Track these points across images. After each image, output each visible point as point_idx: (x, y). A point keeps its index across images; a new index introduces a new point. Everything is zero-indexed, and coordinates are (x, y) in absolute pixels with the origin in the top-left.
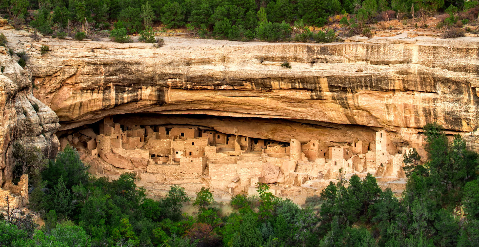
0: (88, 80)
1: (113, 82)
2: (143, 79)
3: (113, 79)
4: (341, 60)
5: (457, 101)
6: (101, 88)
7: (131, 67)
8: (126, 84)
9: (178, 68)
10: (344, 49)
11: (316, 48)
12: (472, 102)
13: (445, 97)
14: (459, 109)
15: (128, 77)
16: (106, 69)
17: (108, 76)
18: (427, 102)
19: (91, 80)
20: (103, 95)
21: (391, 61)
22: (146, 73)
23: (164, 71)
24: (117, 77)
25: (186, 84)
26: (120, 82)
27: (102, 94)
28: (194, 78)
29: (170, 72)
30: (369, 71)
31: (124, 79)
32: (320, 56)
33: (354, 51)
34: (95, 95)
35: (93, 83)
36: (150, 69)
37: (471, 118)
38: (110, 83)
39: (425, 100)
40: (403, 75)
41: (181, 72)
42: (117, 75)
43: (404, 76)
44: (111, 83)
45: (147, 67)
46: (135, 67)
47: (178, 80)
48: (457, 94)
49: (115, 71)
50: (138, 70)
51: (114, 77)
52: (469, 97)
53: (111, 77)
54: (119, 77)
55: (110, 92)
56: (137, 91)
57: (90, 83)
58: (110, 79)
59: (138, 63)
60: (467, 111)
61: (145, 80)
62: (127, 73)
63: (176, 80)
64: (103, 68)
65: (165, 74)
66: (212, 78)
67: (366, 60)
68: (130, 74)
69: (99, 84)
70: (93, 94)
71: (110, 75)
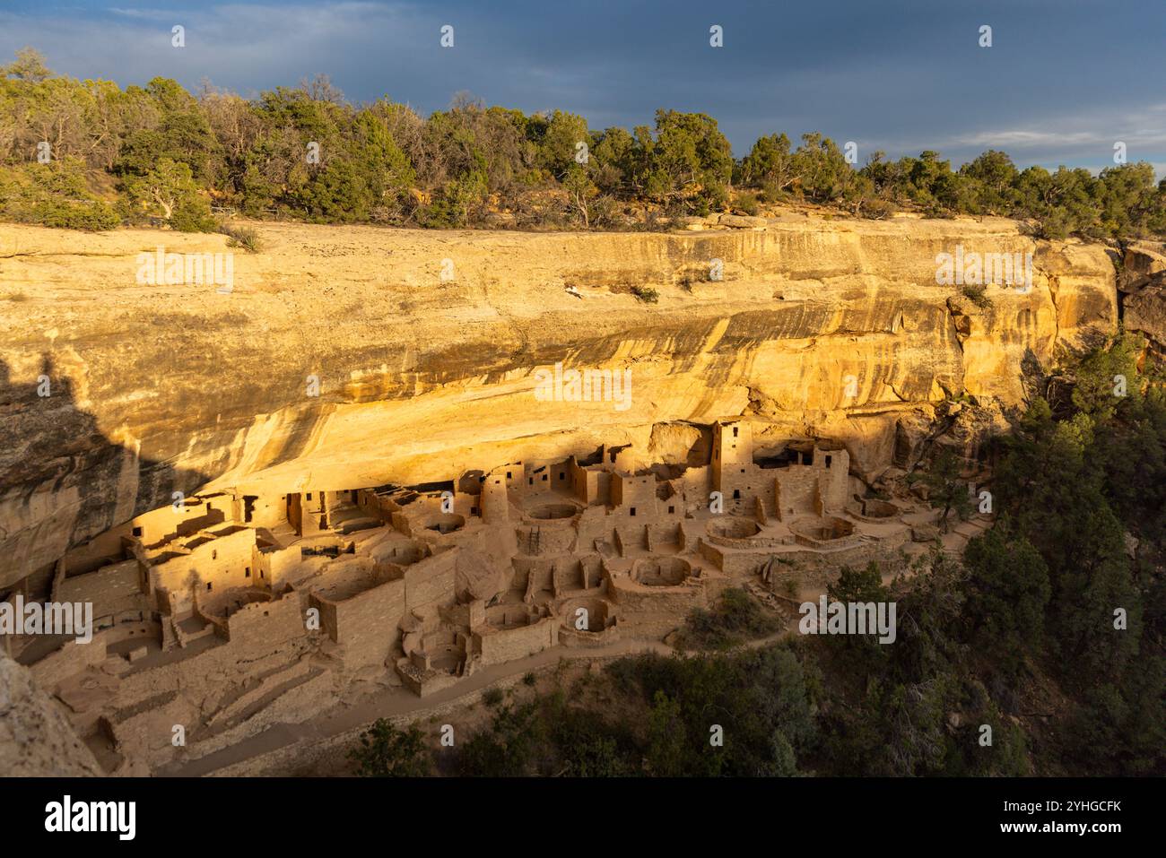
0: (12, 437)
1: (132, 421)
2: (264, 385)
3: (130, 406)
4: (736, 273)
5: (927, 343)
6: (77, 459)
7: (213, 338)
8: (192, 419)
9: (385, 327)
10: (740, 246)
11: (685, 245)
12: (947, 344)
13: (910, 339)
14: (930, 360)
15: (205, 385)
16: (95, 362)
17: (105, 395)
18: (883, 352)
19: (28, 433)
20: (82, 494)
21: (827, 272)
22: (279, 358)
23: (343, 344)
24: (153, 394)
25: (412, 380)
26: (165, 416)
27: (75, 489)
28: (442, 356)
29: (363, 343)
30: (795, 297)
31: (185, 399)
32: (694, 266)
33: (759, 249)
34: (41, 505)
35: (38, 448)
36: (290, 340)
37: (950, 374)
38: (119, 425)
39: (880, 348)
40: (848, 299)
41: (398, 340)
42: (150, 385)
43: (851, 302)
44: (125, 428)
45: (275, 331)
46: (227, 340)
47: (384, 369)
48: (926, 331)
49: (139, 365)
50: (246, 351)
51: (137, 395)
52: (942, 334)
53: (123, 399)
54: (164, 394)
55: (116, 471)
56: (231, 440)
57: (22, 449)
58: (120, 408)
59: (237, 321)
60: (944, 362)
61: (273, 387)
62: (199, 369)
63: (377, 371)
64: (76, 357)
65: (348, 353)
66: (492, 348)
67: (783, 271)
68: (213, 371)
69: (70, 445)
70: (26, 502)
71: (119, 390)
